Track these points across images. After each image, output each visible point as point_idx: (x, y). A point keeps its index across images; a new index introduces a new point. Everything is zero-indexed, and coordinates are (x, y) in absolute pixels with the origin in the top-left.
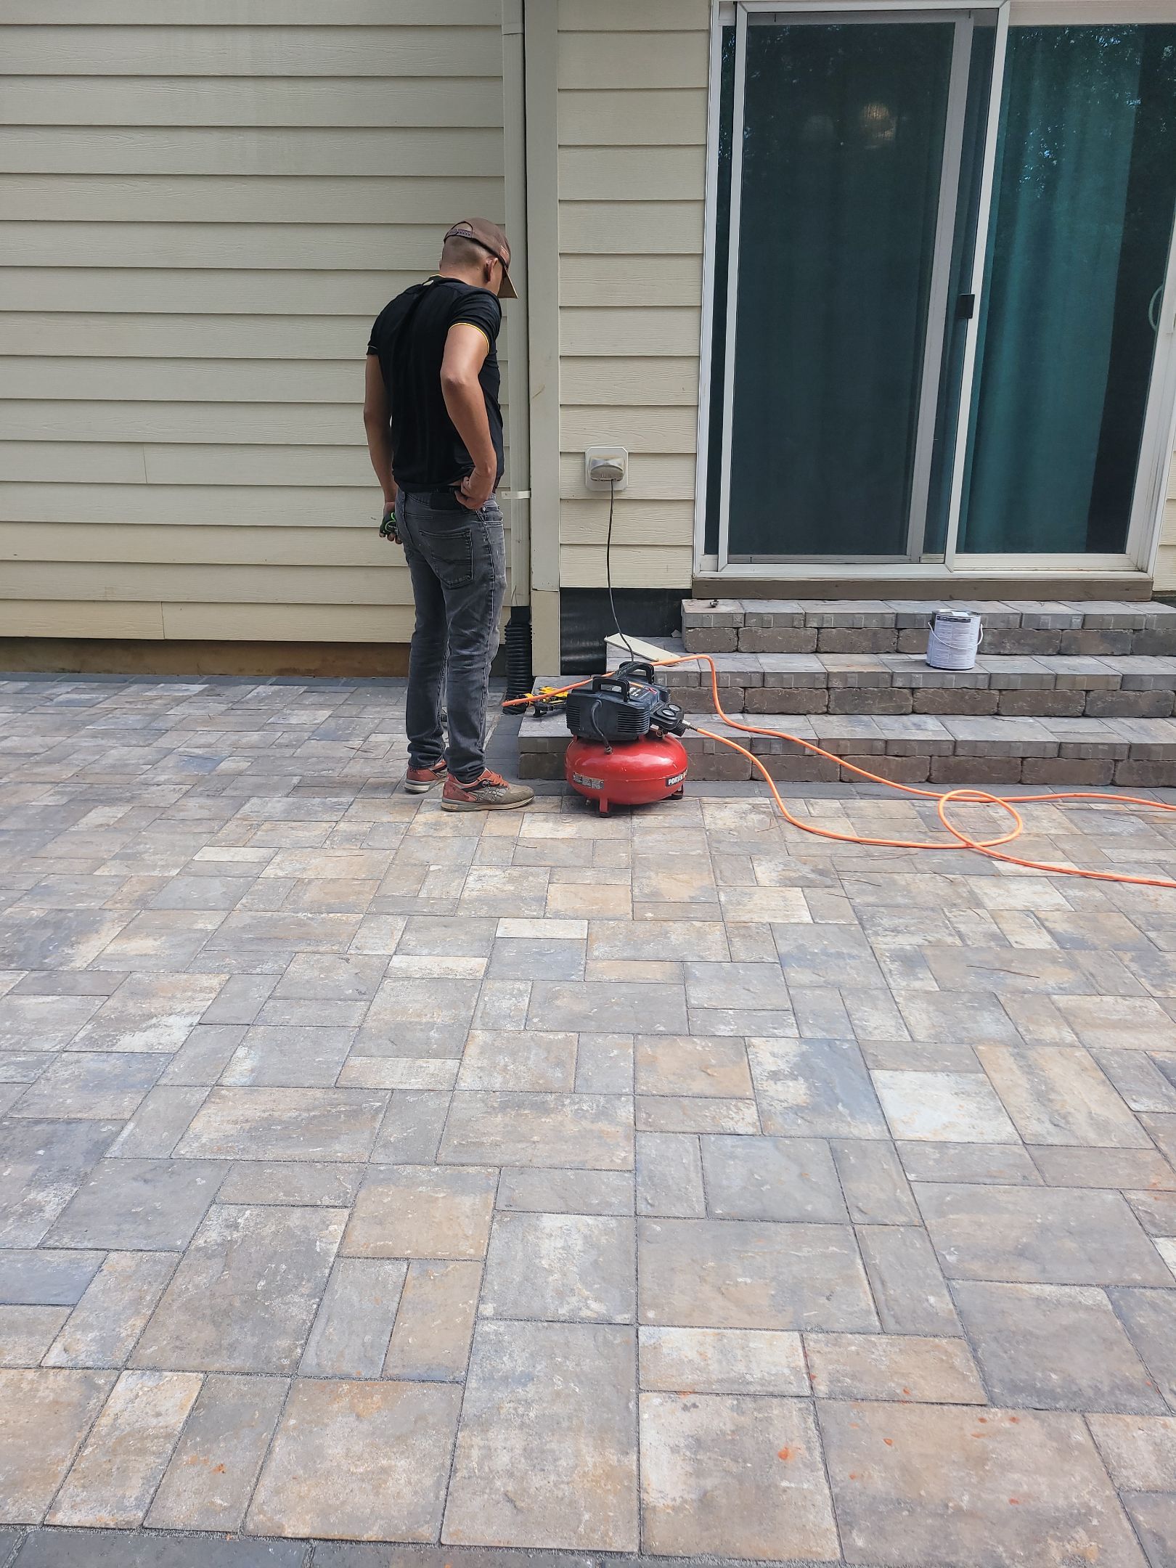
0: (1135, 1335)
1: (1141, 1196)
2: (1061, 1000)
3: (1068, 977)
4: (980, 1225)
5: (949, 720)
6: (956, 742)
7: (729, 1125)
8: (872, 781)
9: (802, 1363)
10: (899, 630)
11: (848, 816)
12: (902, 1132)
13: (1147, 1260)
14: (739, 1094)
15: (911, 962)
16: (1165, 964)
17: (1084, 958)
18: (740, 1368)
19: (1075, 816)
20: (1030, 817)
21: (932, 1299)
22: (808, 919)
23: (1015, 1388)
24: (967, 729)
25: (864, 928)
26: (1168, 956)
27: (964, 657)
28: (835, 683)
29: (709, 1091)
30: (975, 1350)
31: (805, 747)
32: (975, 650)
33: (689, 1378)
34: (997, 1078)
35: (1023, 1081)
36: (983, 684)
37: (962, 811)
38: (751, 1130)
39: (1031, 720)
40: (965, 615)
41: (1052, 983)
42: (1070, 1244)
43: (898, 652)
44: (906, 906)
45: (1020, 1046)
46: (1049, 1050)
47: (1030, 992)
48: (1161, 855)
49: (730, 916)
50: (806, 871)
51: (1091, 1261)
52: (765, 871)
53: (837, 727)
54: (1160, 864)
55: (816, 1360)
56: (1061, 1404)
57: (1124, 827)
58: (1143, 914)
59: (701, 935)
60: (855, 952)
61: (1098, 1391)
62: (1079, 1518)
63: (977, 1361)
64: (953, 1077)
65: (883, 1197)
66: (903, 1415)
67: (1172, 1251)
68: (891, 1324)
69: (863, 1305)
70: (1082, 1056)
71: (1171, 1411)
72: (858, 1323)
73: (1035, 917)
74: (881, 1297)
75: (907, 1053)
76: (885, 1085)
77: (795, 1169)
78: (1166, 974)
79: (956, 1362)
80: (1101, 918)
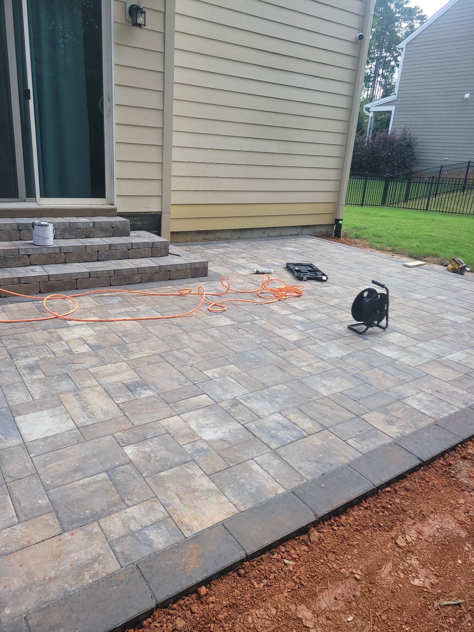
0: (115, 485)
1: (119, 434)
2: (92, 370)
3: (94, 360)
4: (60, 465)
5: (45, 267)
6: (49, 275)
8: (15, 295)
10: (20, 230)
11: (5, 312)
12: (28, 438)
13: (121, 456)
15: (32, 368)
16: (128, 348)
17: (101, 352)
19: (97, 299)
20: (81, 302)
21: (40, 501)
23: (73, 522)
24: (53, 270)
25: (12, 359)
26: (129, 345)
27: (48, 241)
30: (57, 514)
32: (53, 237)
34: (68, 406)
35: (77, 404)
36: (58, 251)
37: (54, 303)
39: (78, 264)
40: (46, 223)
41: (89, 364)
42: (94, 460)
43: (21, 240)
44: (31, 346)
45: (77, 391)
46: (87, 390)
47: (81, 369)
48: (127, 309)
51: (101, 463)
54: (127, 312)
56: (90, 520)
57: (115, 301)
58: (121, 332)
60: (8, 369)
61: (103, 510)
62: (95, 560)
63: (58, 517)
64: (50, 410)
65: (20, 467)
66: (27, 553)
67: (129, 450)
68: (23, 518)
69: (11, 515)
70: (99, 388)
71: (128, 506)
72: (8, 523)
73: (83, 340)
74: (18, 509)
75: (30, 406)
76: (21, 422)
78: (128, 352)
79: (50, 522)
80: (106, 336)
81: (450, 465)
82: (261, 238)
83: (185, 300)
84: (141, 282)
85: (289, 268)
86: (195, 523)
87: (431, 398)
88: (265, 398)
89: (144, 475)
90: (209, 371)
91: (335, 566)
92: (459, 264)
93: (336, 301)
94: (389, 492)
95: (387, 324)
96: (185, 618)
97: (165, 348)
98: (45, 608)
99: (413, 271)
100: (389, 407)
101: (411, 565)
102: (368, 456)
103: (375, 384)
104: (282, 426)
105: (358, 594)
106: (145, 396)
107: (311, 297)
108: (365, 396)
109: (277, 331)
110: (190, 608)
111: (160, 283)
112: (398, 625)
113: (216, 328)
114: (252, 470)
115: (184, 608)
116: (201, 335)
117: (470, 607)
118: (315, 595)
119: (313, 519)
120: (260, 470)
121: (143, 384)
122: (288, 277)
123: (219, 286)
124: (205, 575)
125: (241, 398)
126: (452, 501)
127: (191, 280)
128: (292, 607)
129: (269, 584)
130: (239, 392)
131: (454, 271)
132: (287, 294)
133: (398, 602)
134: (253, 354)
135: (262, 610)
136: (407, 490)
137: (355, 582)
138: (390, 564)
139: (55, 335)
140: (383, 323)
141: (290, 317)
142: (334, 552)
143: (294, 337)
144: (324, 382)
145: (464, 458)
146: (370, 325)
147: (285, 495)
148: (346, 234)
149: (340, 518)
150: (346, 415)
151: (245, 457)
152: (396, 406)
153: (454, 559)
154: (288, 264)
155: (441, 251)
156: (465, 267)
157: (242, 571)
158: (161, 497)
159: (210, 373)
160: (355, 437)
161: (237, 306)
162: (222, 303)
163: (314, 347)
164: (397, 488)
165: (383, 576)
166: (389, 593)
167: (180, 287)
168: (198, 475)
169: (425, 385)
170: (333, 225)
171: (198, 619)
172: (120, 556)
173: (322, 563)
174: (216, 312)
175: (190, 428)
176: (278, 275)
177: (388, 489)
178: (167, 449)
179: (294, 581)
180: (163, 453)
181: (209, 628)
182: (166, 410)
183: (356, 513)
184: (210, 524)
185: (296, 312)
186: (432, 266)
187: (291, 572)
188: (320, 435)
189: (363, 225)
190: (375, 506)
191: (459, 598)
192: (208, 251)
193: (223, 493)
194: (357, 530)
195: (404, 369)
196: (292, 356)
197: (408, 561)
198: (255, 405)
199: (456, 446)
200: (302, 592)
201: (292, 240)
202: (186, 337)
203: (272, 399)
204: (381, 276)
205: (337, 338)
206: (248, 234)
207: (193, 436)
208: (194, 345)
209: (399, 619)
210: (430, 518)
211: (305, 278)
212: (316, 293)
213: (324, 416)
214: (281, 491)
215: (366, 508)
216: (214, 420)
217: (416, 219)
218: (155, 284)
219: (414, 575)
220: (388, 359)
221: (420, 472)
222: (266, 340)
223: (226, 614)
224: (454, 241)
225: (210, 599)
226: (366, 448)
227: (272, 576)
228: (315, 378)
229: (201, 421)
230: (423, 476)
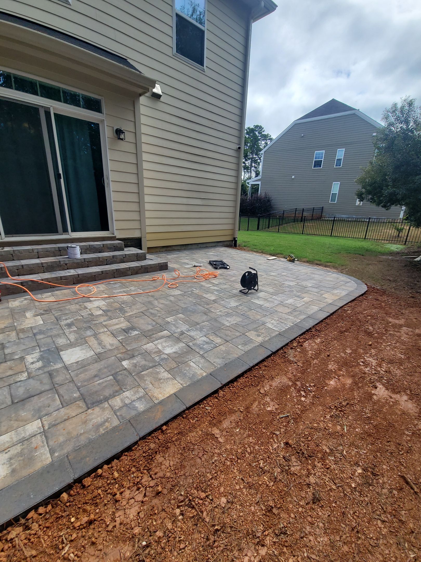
0: (117, 381)
1: (119, 355)
2: (104, 323)
3: (106, 318)
4: (86, 375)
5: (76, 270)
6: (78, 274)
7: (19, 379)
8: (59, 286)
9: (41, 425)
10: (60, 251)
11: (53, 296)
12: (68, 363)
13: (120, 366)
14: (22, 371)
15: (69, 325)
16: (125, 310)
17: (109, 314)
18: (23, 435)
19: (107, 285)
20: (98, 287)
21: (75, 395)
22: (42, 322)
23: (93, 403)
24: (81, 271)
25: (58, 321)
26: (125, 309)
27: (77, 255)
28: (44, 265)
29: (13, 373)
30: (85, 400)
31: (38, 282)
32: (80, 253)
33: (7, 445)
34: (90, 344)
35: (96, 342)
36: (83, 261)
37: (82, 289)
38: (26, 378)
39: (96, 267)
40: (75, 246)
41: (102, 320)
42: (105, 370)
43: (61, 256)
44: (69, 313)
45: (95, 336)
46: (101, 334)
47: (98, 323)
48: (124, 290)
49: (18, 328)
50: (42, 311)
51: (109, 371)
52: (28, 314)
53: (47, 275)
54: (124, 291)
55: (45, 423)
56: (103, 401)
57: (117, 286)
58: (121, 302)
59: (8, 335)
60: (55, 327)
61: (110, 395)
62: (106, 421)
63: (85, 402)
64: (80, 347)
65: (63, 378)
66: (67, 423)
67: (125, 363)
68: (65, 405)
69: (58, 404)
70: (108, 333)
71: (124, 392)
72: (56, 408)
73: (99, 308)
74: (62, 400)
75: (69, 346)
76: (63, 355)
77: (39, 382)
78: (125, 312)
79: (81, 405)
80: (112, 304)
81: (285, 352)
82: (196, 249)
83: (156, 282)
84: (132, 275)
85: (211, 263)
86: (160, 395)
87: (278, 322)
88: (197, 329)
89: (133, 375)
90: (169, 318)
91: (231, 407)
92: (292, 258)
93: (234, 278)
94: (257, 368)
95: (258, 288)
96: (155, 443)
97: (145, 308)
98: (78, 449)
99: (271, 262)
100: (258, 328)
101: (267, 401)
102: (247, 353)
103: (252, 318)
104: (206, 343)
105: (242, 418)
106: (134, 334)
107: (222, 277)
108: (247, 324)
109: (205, 295)
110: (157, 438)
111: (142, 275)
112: (260, 430)
113: (173, 296)
114: (191, 366)
115: (154, 438)
116: (164, 300)
117: (293, 417)
118: (221, 422)
119: (221, 385)
120: (194, 365)
121: (133, 328)
122: (210, 267)
123: (175, 274)
124: (165, 420)
125: (185, 331)
126: (286, 369)
127: (159, 272)
128: (210, 429)
129: (198, 420)
130: (184, 328)
131: (290, 261)
132: (210, 276)
133: (260, 419)
134: (191, 308)
135: (195, 433)
136: (266, 366)
137: (240, 413)
138: (257, 402)
139: (83, 306)
140: (256, 288)
141: (211, 288)
142: (230, 400)
143: (213, 298)
144: (228, 319)
145: (292, 348)
146: (250, 289)
147: (206, 376)
148: (239, 245)
149: (234, 384)
150: (238, 334)
151: (187, 360)
152: (261, 327)
153: (286, 396)
154: (210, 261)
155: (284, 252)
156: (294, 259)
157: (185, 416)
158: (142, 385)
159: (169, 319)
160: (242, 344)
161: (184, 284)
162: (176, 283)
163: (222, 302)
164: (261, 366)
165: (253, 408)
166: (256, 416)
167: (153, 276)
168: (162, 371)
169: (275, 316)
170: (233, 240)
171: (162, 442)
172: (120, 417)
173: (225, 406)
174: (173, 288)
175: (158, 348)
176: (205, 267)
177: (257, 367)
178: (145, 360)
179: (210, 417)
180: (143, 362)
181: (168, 445)
182: (145, 340)
183: (242, 380)
184: (168, 395)
185: (214, 285)
186: (280, 259)
187: (209, 412)
188: (225, 345)
189: (248, 240)
190: (251, 376)
191: (288, 413)
192: (168, 256)
193: (175, 379)
194: (242, 388)
195: (266, 310)
196: (212, 307)
197: (265, 400)
198: (192, 333)
199: (288, 343)
200: (214, 421)
201: (212, 249)
202: (156, 302)
203: (201, 330)
204: (257, 265)
205: (234, 297)
206: (190, 247)
207: (159, 352)
208: (161, 306)
209: (261, 427)
210: (275, 378)
211: (218, 268)
212: (223, 275)
213: (227, 336)
214: (205, 374)
215: (246, 377)
216: (171, 343)
217: (273, 236)
218: (140, 275)
219: (268, 406)
220: (258, 305)
221: (272, 357)
222: (199, 300)
223: (176, 438)
224: (290, 247)
225: (168, 432)
226: (247, 349)
227: (200, 416)
228: (223, 317)
229: (164, 344)
230: (273, 359)
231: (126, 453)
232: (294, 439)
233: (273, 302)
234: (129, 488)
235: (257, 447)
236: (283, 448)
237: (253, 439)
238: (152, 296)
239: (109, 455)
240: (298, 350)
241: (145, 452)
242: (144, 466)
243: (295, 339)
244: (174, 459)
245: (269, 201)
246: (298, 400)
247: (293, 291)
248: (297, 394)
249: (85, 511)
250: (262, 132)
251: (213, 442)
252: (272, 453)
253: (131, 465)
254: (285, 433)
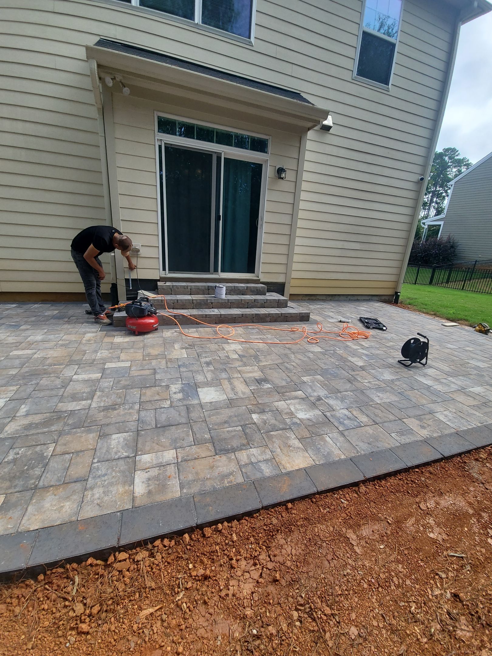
0: (246, 434)
1: (250, 406)
2: (239, 368)
3: (240, 363)
4: (218, 418)
5: (220, 310)
6: (221, 314)
7: (163, 406)
8: (203, 324)
9: (175, 456)
10: (209, 289)
11: (197, 332)
12: (203, 401)
13: (250, 419)
14: (166, 398)
15: (208, 364)
16: (259, 359)
17: (244, 359)
18: (161, 460)
19: (245, 329)
20: (236, 330)
21: (206, 436)
22: (186, 356)
23: (221, 451)
24: (224, 312)
25: (199, 357)
26: (260, 357)
27: (223, 296)
28: (195, 302)
29: (160, 399)
31: (187, 317)
32: (225, 294)
33: (148, 465)
34: (224, 387)
35: (229, 386)
36: (227, 301)
37: (222, 329)
38: (168, 406)
39: (237, 309)
40: (222, 286)
41: (237, 365)
42: (235, 419)
43: (209, 294)
44: (209, 352)
45: (229, 379)
46: (235, 379)
47: (232, 367)
48: (261, 337)
49: (168, 357)
50: (187, 345)
51: (239, 421)
52: (177, 346)
53: (195, 312)
54: (260, 338)
55: (179, 454)
56: (230, 451)
57: (254, 331)
58: (256, 349)
59: (160, 362)
60: (196, 363)
61: (238, 447)
62: (232, 474)
63: (214, 446)
64: (215, 388)
65: (197, 416)
66: (197, 462)
67: (255, 416)
68: (196, 443)
69: (191, 440)
70: (241, 379)
71: (251, 448)
72: (189, 444)
73: (235, 351)
74: (195, 438)
75: (205, 384)
76: (200, 392)
77: (178, 413)
78: (259, 361)
79: (210, 448)
80: (248, 350)
81: (465, 462)
82: (345, 301)
83: (295, 334)
84: (270, 322)
85: (361, 320)
86: (288, 465)
87: (455, 415)
88: (338, 398)
89: (262, 432)
90: (305, 378)
91: (374, 511)
92: (484, 328)
93: (392, 343)
94: (417, 472)
95: (426, 362)
96: (277, 518)
97: (280, 361)
98: (203, 494)
99: (449, 329)
100: (422, 417)
101: (429, 523)
102: (404, 446)
103: (414, 400)
104: (348, 418)
105: (389, 532)
106: (266, 387)
107: (374, 339)
108: (405, 407)
109: (350, 358)
110: (282, 514)
111: (281, 323)
113: (312, 352)
114: (325, 441)
115: (277, 512)
117: (470, 561)
118: (359, 526)
119: (363, 478)
120: (331, 442)
121: (266, 380)
122: (360, 325)
123: (316, 328)
124: (292, 497)
125: (323, 397)
126: (464, 487)
127: (299, 323)
128: (344, 530)
129: (330, 511)
130: (322, 393)
131: (480, 331)
132: (359, 336)
133: (417, 545)
134: (333, 371)
135: (324, 526)
136: (431, 473)
137: (387, 524)
138: (413, 519)
140: (424, 361)
141: (359, 350)
142: (375, 502)
143: (361, 363)
144: (379, 394)
145: (477, 460)
146: (414, 361)
147: (345, 460)
148: (402, 302)
149: (381, 482)
150: (392, 417)
151: (322, 432)
152: (427, 417)
153: (462, 527)
154: (360, 318)
157: (314, 500)
158: (270, 446)
159: (305, 379)
160: (397, 432)
161: (326, 340)
162: (316, 338)
163: (373, 371)
164: (423, 470)
165: (407, 525)
166: (410, 537)
167: (293, 326)
168: (293, 438)
169: (451, 406)
170: (393, 295)
171: (285, 521)
172: (244, 475)
173: (366, 508)
174: (312, 343)
175: (290, 409)
176: (354, 324)
177: (417, 470)
178: (276, 420)
179: (346, 514)
180: (273, 421)
181: (291, 528)
182: (277, 397)
183: (392, 481)
184: (297, 468)
185: (363, 347)
186: (464, 327)
187: (346, 508)
188: (373, 427)
189: (415, 297)
190: (406, 479)
191: (463, 553)
192: (311, 306)
193: (307, 451)
194: (392, 492)
195: (436, 393)
196: (358, 375)
197: (427, 520)
198: (331, 402)
199: (471, 450)
200: (351, 522)
201: (365, 303)
202: (293, 356)
203: (343, 400)
204: (425, 330)
205: (389, 368)
206: (337, 298)
207: (291, 414)
208: (297, 361)
209: (416, 556)
210: (446, 494)
211: (371, 327)
212: (377, 337)
213: (376, 415)
214: (343, 457)
215: (400, 479)
216: (305, 407)
218: (278, 323)
219: (430, 530)
220: (425, 385)
221: (442, 463)
222: (342, 363)
223: (302, 523)
224: (482, 311)
225: (293, 511)
226: (403, 440)
227: (333, 507)
228: (373, 390)
229: (297, 406)
230: (443, 466)
231: (247, 518)
232: (469, 594)
233: (449, 386)
234: (245, 558)
235: (408, 582)
236: (448, 600)
237: (404, 568)
238: (289, 349)
239: (231, 513)
240: (487, 464)
241: (266, 525)
242: (263, 540)
243: (483, 447)
244: (297, 548)
245: (452, 247)
246: (481, 540)
247: (483, 375)
248: (481, 531)
249: (202, 562)
250: (454, 157)
251: (347, 548)
252: (430, 600)
253: (250, 533)
254: (455, 580)
